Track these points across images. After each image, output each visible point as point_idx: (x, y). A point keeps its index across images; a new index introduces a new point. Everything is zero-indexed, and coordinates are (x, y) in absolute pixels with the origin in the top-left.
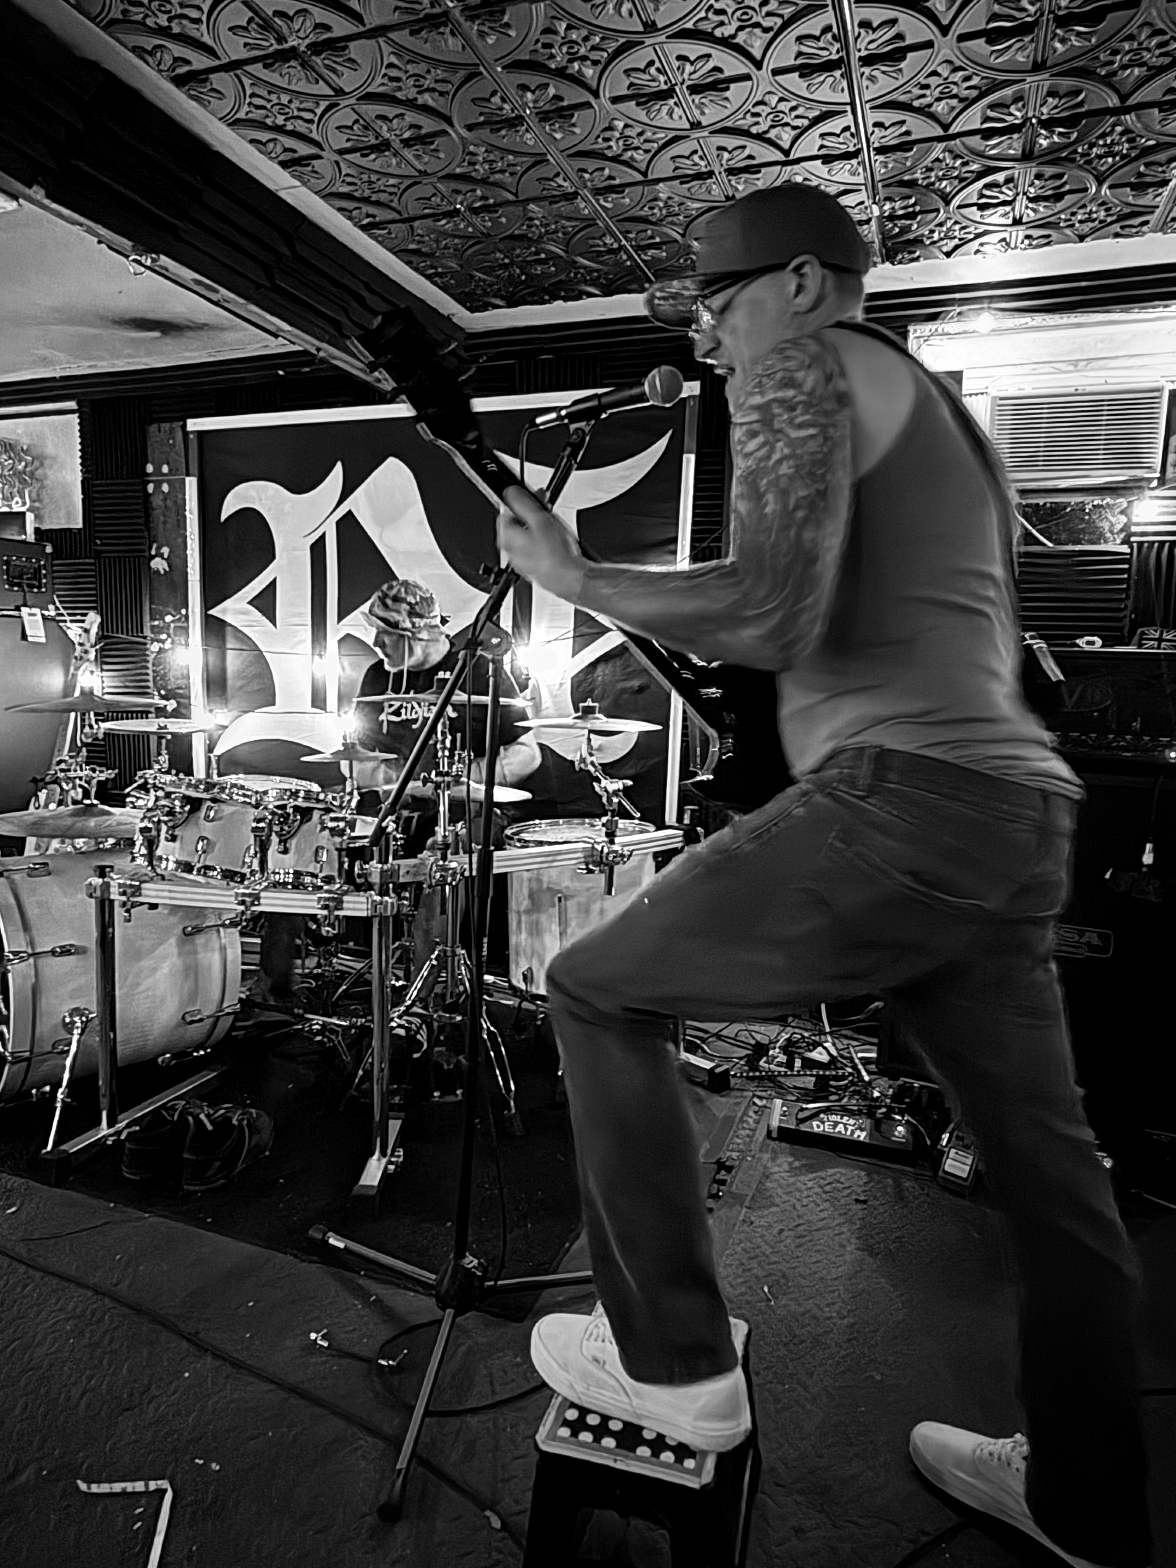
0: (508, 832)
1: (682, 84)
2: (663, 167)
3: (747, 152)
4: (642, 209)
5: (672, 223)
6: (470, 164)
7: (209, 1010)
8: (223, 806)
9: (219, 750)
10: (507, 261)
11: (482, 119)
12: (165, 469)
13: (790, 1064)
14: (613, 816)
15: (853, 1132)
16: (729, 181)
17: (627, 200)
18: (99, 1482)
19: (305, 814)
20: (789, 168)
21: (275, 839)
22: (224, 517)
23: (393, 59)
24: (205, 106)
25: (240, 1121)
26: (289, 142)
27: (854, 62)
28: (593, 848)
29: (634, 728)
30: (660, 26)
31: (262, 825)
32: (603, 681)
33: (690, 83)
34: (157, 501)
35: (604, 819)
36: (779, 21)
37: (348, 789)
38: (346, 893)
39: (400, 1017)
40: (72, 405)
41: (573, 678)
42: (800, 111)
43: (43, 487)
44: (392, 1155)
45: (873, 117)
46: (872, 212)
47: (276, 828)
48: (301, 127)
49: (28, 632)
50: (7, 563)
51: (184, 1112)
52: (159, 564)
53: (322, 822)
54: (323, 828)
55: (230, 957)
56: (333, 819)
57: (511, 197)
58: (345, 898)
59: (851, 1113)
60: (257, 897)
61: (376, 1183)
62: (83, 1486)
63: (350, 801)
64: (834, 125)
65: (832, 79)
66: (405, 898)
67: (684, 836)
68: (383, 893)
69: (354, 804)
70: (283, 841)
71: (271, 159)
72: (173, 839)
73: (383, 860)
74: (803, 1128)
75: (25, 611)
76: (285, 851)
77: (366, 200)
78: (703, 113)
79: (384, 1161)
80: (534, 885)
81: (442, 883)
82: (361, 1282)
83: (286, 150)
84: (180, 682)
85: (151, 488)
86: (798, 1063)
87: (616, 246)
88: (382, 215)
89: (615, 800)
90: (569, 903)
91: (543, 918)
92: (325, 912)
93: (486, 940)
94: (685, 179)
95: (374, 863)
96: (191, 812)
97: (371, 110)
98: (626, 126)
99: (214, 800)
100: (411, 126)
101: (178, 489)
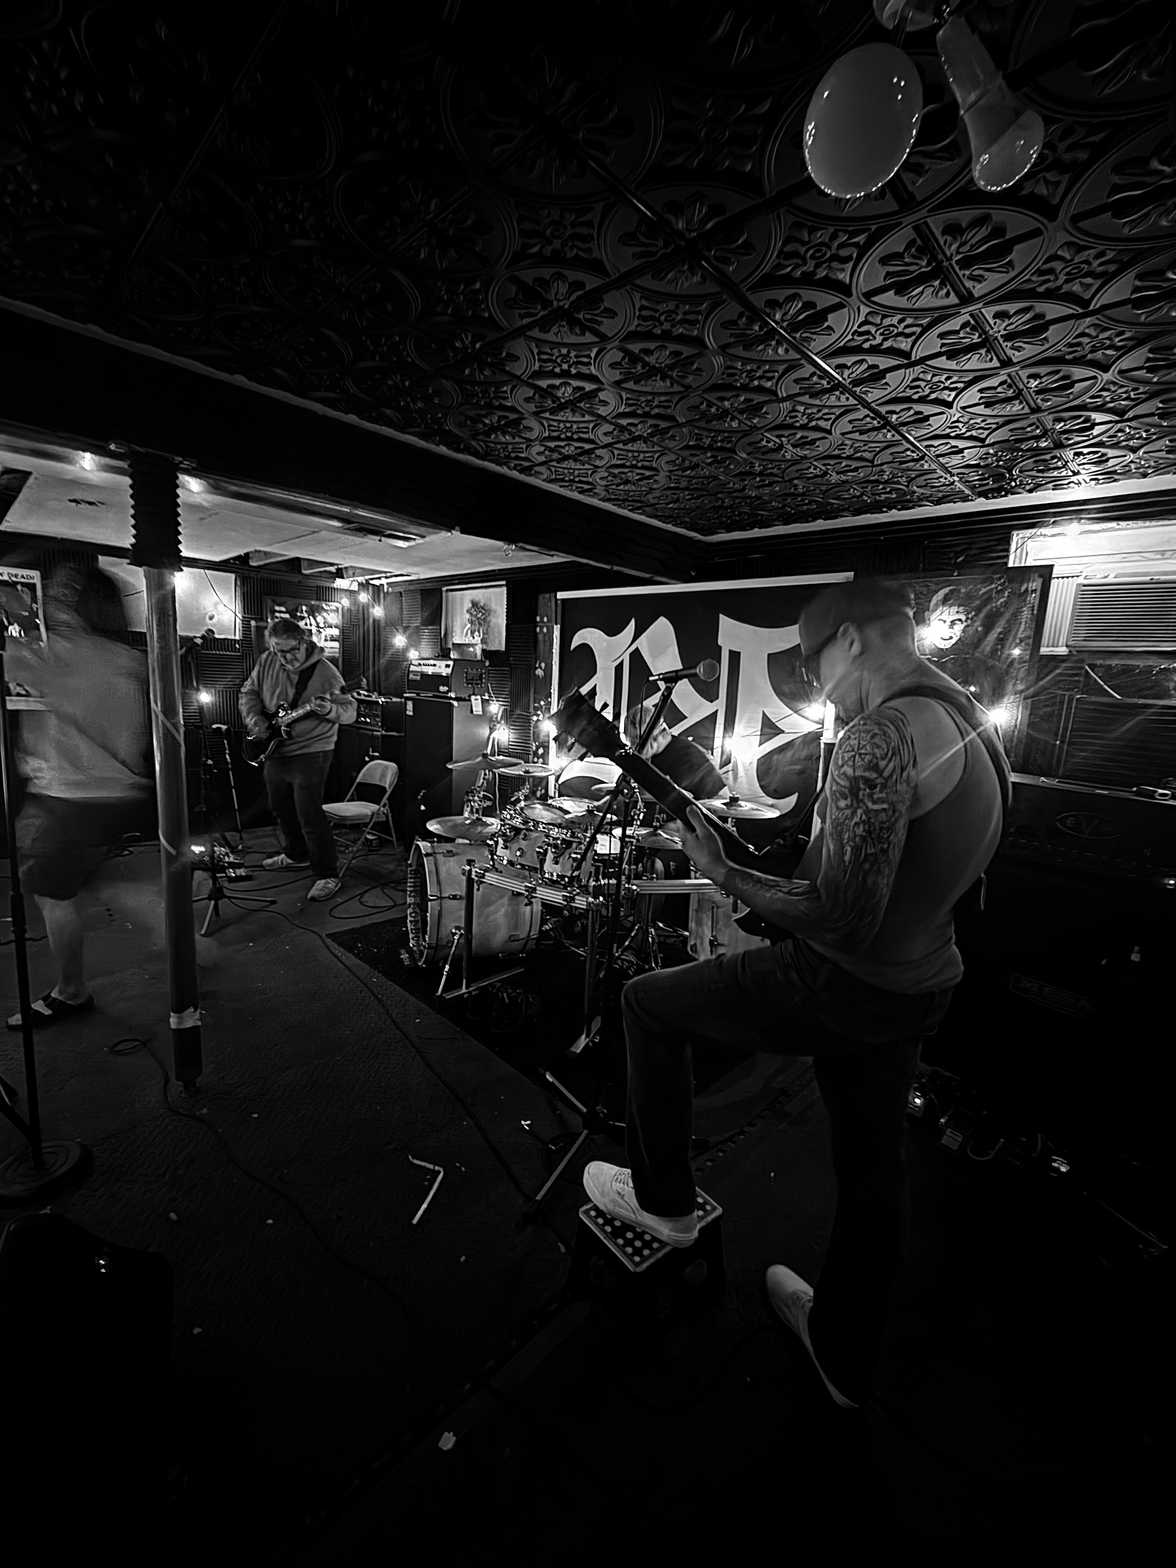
7: (523, 935)
10: (716, 516)
12: (545, 619)
18: (417, 1159)
20: (878, 468)
22: (572, 647)
25: (522, 1001)
27: (895, 425)
34: (540, 637)
40: (504, 582)
41: (758, 760)
43: (489, 626)
48: (583, 480)
49: (474, 709)
50: (466, 673)
51: (498, 990)
55: (535, 910)
57: (706, 493)
58: (577, 897)
60: (534, 890)
62: (411, 1159)
64: (898, 449)
70: (556, 857)
71: (573, 491)
72: (506, 848)
76: (557, 863)
78: (806, 453)
80: (701, 896)
83: (579, 487)
85: (538, 629)
87: (781, 505)
88: (638, 505)
90: (719, 910)
91: (704, 916)
92: (566, 903)
96: (515, 835)
99: (527, 830)
101: (551, 631)
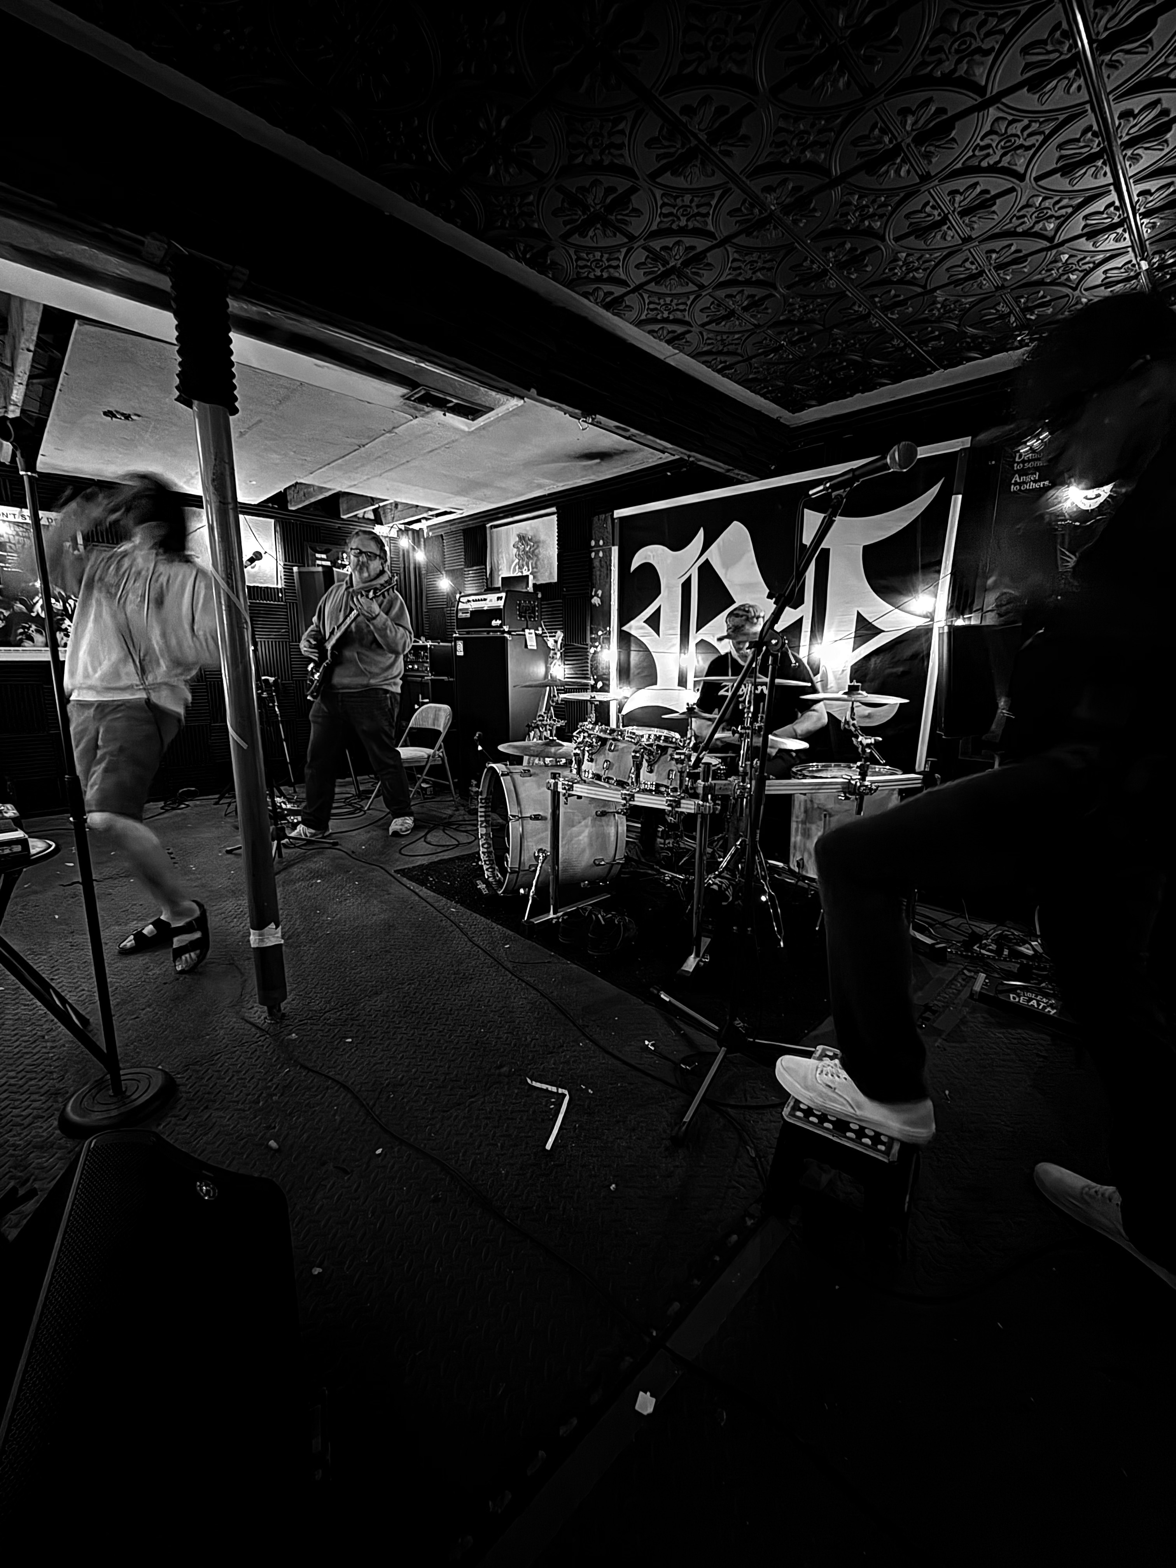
0: (794, 769)
1: (953, 212)
2: (941, 276)
3: (1013, 248)
4: (923, 313)
5: (950, 318)
6: (790, 312)
7: (609, 859)
8: (619, 744)
9: (624, 712)
10: (818, 373)
11: (797, 279)
12: (601, 543)
13: (999, 952)
14: (865, 762)
15: (1044, 1008)
16: (998, 275)
17: (910, 309)
18: (536, 1081)
19: (664, 750)
20: (1054, 252)
21: (645, 764)
22: (632, 569)
23: (736, 256)
24: (621, 318)
25: (619, 922)
26: (671, 327)
27: (1117, 150)
28: (849, 782)
29: (895, 701)
30: (933, 174)
31: (638, 755)
32: (875, 668)
33: (960, 209)
34: (596, 563)
35: (859, 764)
36: (1041, 138)
37: (689, 736)
38: (683, 798)
39: (714, 878)
40: (554, 509)
41: (852, 667)
42: (1065, 202)
43: (538, 559)
44: (703, 957)
45: (1136, 189)
46: (1140, 268)
47: (646, 757)
48: (679, 315)
49: (529, 643)
50: (519, 605)
51: (591, 913)
52: (596, 601)
53: (671, 755)
54: (672, 759)
55: (620, 831)
56: (677, 754)
57: (820, 327)
58: (683, 801)
59: (1046, 995)
60: (633, 797)
61: (691, 970)
62: (529, 1081)
63: (689, 743)
64: (1098, 205)
65: (1094, 169)
66: (718, 804)
67: (923, 779)
68: (705, 800)
69: (691, 745)
70: (651, 765)
71: (661, 340)
72: (591, 760)
73: (705, 780)
74: (1001, 997)
75: (527, 631)
76: (651, 771)
77: (720, 353)
78: (972, 229)
79: (698, 959)
80: (809, 805)
81: (742, 797)
82: (676, 1021)
83: (669, 332)
84: (605, 671)
85: (593, 555)
86: (1006, 952)
87: (902, 344)
88: (730, 360)
89: (868, 751)
90: (832, 819)
91: (814, 827)
92: (670, 808)
93: (758, 831)
94: (957, 283)
95: (700, 781)
96: (601, 746)
97: (721, 293)
98: (908, 255)
99: (614, 739)
100: (749, 296)
101: (608, 554)
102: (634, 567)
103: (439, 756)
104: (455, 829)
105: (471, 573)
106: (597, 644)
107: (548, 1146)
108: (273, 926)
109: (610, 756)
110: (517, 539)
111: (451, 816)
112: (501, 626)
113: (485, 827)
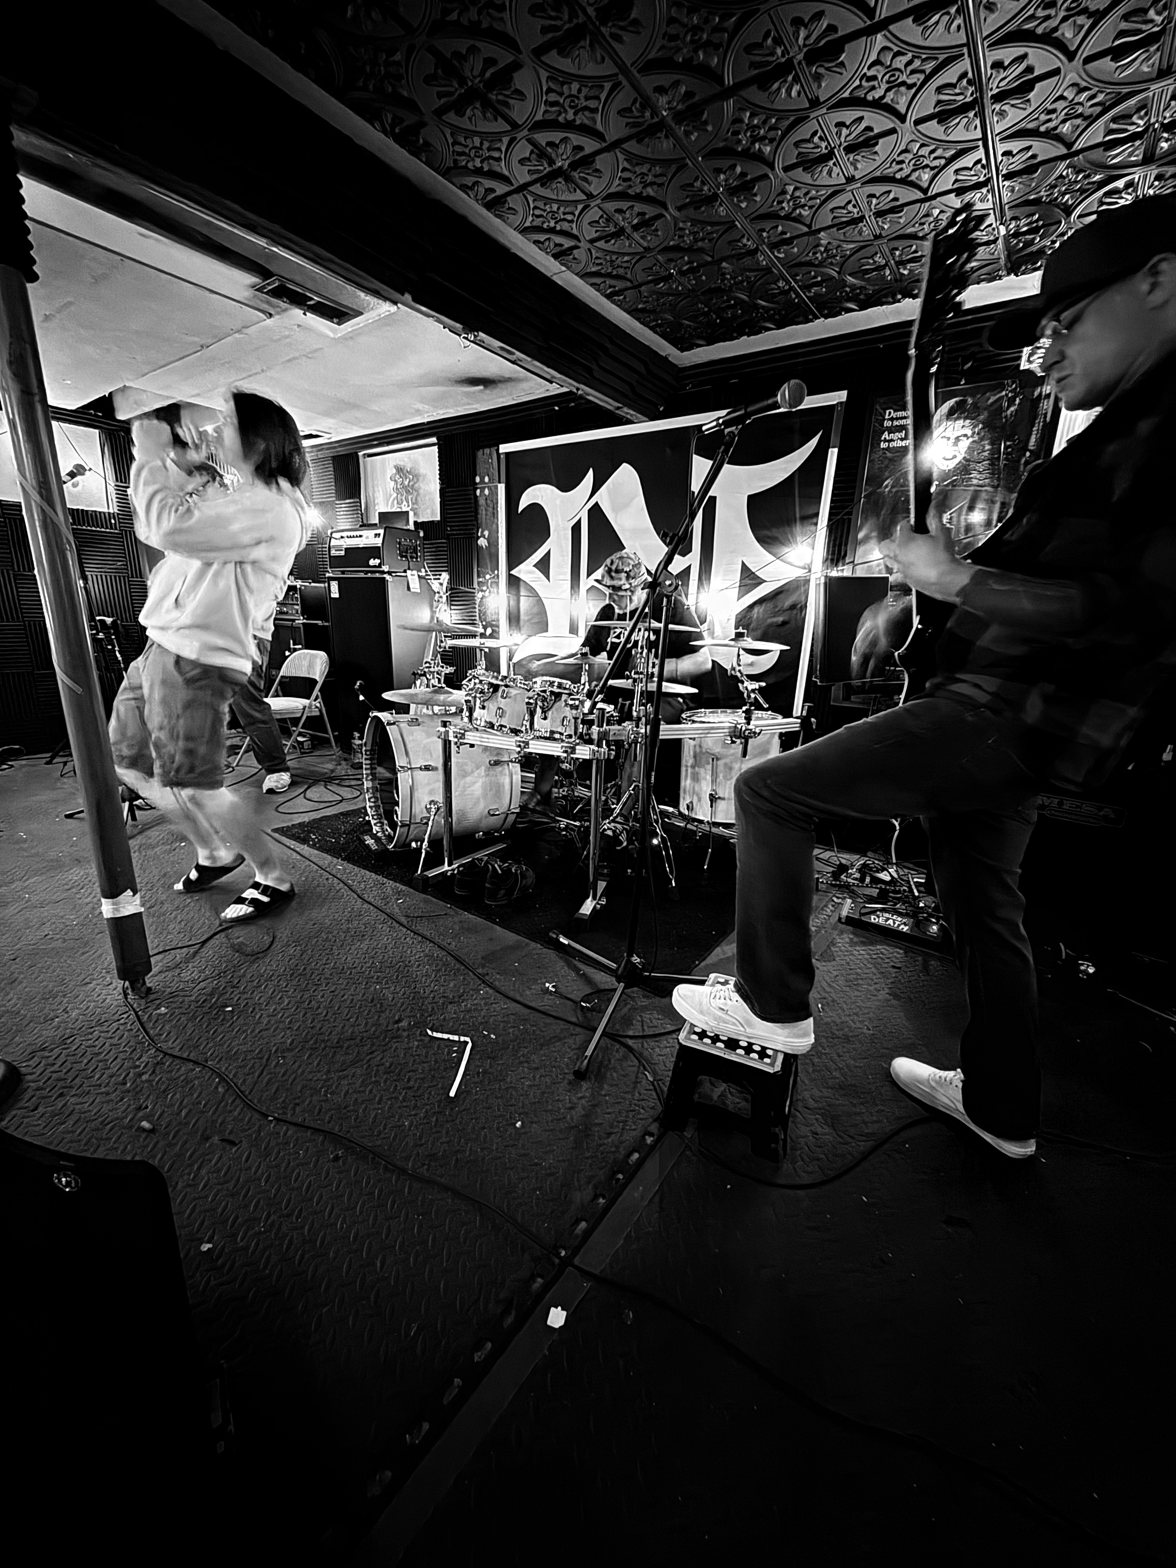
1: (840, 146)
2: (825, 218)
3: (892, 196)
4: (807, 255)
5: (831, 264)
6: (680, 237)
7: (504, 809)
8: (511, 690)
10: (706, 309)
11: (688, 200)
12: (487, 479)
13: (862, 880)
14: (750, 706)
15: (899, 925)
16: (877, 222)
17: (796, 250)
18: (437, 1032)
19: (558, 696)
20: (927, 204)
21: (539, 710)
23: (626, 165)
24: (504, 221)
25: (516, 870)
26: (558, 239)
27: (987, 101)
28: (736, 727)
29: (777, 648)
30: (822, 100)
31: (531, 701)
32: (757, 618)
33: (846, 144)
34: (482, 501)
35: (744, 708)
36: (922, 77)
38: (578, 744)
39: (609, 823)
40: (434, 440)
41: (737, 615)
42: (939, 152)
43: (418, 494)
45: (1001, 148)
46: (998, 233)
47: (539, 703)
48: (565, 226)
49: (411, 586)
50: (400, 543)
51: (487, 862)
52: (482, 542)
53: (565, 701)
54: (566, 705)
56: (572, 699)
59: (900, 914)
60: (527, 744)
62: (430, 1032)
64: (968, 161)
65: (966, 120)
66: (613, 750)
67: (801, 723)
68: (599, 745)
71: (547, 253)
73: (600, 725)
74: (863, 918)
75: (409, 572)
77: (609, 275)
78: (856, 169)
80: (698, 750)
81: (635, 742)
82: (576, 963)
83: (556, 245)
84: (494, 617)
85: (478, 492)
86: (868, 880)
87: (787, 287)
88: (619, 285)
89: (753, 695)
90: (719, 762)
91: (702, 771)
94: (841, 226)
95: (594, 727)
97: (611, 206)
98: (796, 189)
100: (639, 214)
101: (494, 493)
102: (522, 506)
103: (317, 707)
104: (338, 784)
105: (343, 507)
106: (485, 588)
107: (452, 1094)
108: (129, 892)
109: (502, 703)
110: (394, 471)
111: (332, 771)
112: (380, 566)
113: (372, 780)
